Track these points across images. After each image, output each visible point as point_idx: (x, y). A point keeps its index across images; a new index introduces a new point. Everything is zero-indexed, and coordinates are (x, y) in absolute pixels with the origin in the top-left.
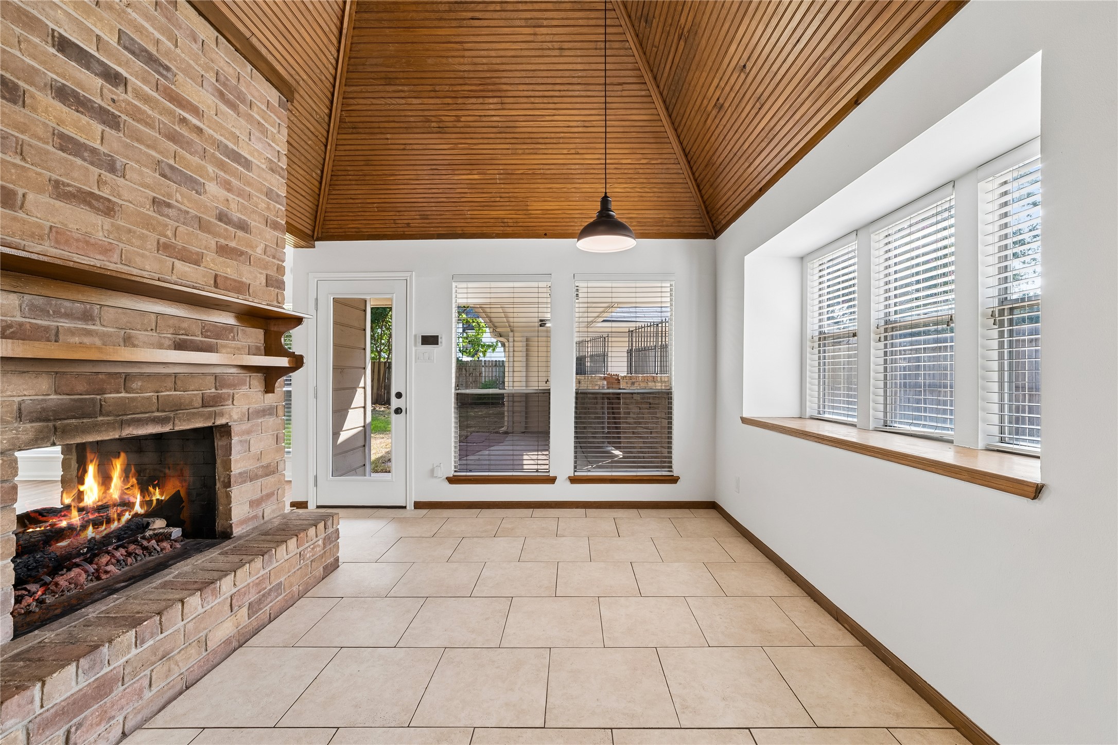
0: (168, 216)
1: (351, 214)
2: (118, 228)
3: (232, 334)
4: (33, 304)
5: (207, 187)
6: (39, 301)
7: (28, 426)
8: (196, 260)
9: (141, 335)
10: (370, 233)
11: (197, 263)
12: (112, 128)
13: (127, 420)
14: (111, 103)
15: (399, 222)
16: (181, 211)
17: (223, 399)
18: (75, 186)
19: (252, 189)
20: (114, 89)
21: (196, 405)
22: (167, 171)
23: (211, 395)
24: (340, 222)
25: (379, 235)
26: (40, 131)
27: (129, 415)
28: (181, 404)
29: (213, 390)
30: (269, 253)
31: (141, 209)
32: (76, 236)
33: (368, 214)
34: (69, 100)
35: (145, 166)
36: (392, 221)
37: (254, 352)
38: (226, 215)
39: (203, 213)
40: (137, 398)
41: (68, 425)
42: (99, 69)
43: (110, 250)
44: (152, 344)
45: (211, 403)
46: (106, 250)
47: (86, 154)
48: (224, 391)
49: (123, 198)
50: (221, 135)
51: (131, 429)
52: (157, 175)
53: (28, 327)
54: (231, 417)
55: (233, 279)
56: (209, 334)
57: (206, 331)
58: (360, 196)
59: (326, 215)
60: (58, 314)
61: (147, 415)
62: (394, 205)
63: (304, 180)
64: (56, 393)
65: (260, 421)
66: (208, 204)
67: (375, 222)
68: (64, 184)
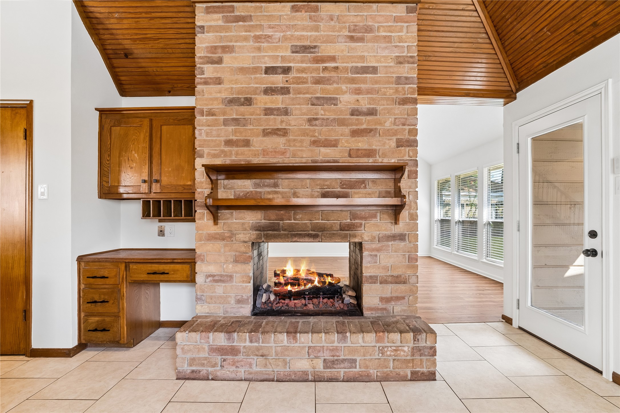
0: (316, 125)
1: (530, 53)
2: (289, 141)
3: (364, 185)
4: (256, 184)
5: (341, 99)
6: (257, 181)
7: (254, 232)
8: (333, 144)
9: (301, 191)
10: (557, 61)
11: (335, 145)
12: (286, 94)
13: (294, 234)
14: (286, 83)
15: (582, 28)
16: (324, 119)
17: (356, 226)
18: (271, 129)
19: (380, 84)
20: (288, 75)
21: (335, 229)
22: (315, 101)
23: (346, 223)
24: (526, 66)
25: (567, 57)
26: (258, 112)
27: (295, 231)
28: (325, 228)
29: (349, 221)
30: (397, 123)
31: (301, 127)
32: (270, 150)
33: (544, 43)
34: (268, 92)
35: (302, 105)
36: (573, 34)
37: (384, 195)
38: (357, 110)
39: (339, 115)
40: (299, 223)
41: (268, 233)
42: (280, 70)
43: (286, 152)
44: (308, 195)
45: (346, 228)
46: (283, 153)
47: (275, 112)
48: (356, 221)
49: (291, 125)
50: (352, 63)
51: (296, 238)
52: (310, 106)
53: (254, 192)
54: (362, 238)
55: (364, 149)
56: (344, 186)
57: (343, 185)
58: (527, 31)
59: (513, 66)
60: (264, 186)
61: (305, 232)
62: (564, 15)
63: (473, 50)
64: (264, 220)
65: (390, 243)
66: (343, 108)
67: (556, 46)
68: (267, 129)
